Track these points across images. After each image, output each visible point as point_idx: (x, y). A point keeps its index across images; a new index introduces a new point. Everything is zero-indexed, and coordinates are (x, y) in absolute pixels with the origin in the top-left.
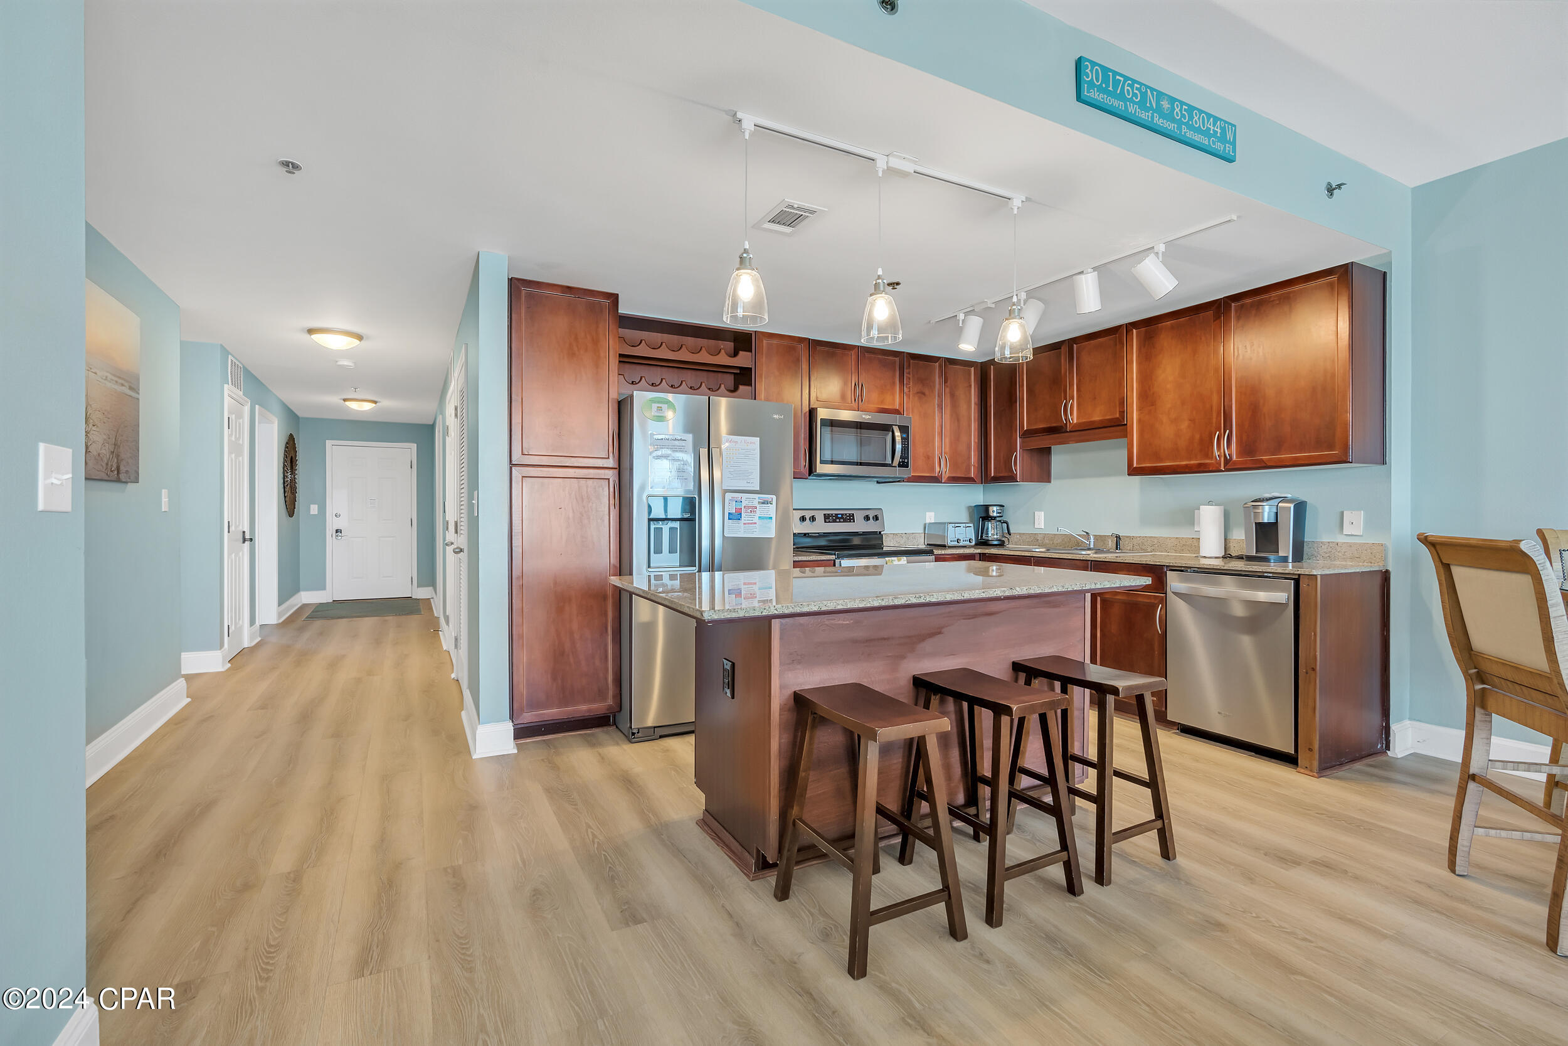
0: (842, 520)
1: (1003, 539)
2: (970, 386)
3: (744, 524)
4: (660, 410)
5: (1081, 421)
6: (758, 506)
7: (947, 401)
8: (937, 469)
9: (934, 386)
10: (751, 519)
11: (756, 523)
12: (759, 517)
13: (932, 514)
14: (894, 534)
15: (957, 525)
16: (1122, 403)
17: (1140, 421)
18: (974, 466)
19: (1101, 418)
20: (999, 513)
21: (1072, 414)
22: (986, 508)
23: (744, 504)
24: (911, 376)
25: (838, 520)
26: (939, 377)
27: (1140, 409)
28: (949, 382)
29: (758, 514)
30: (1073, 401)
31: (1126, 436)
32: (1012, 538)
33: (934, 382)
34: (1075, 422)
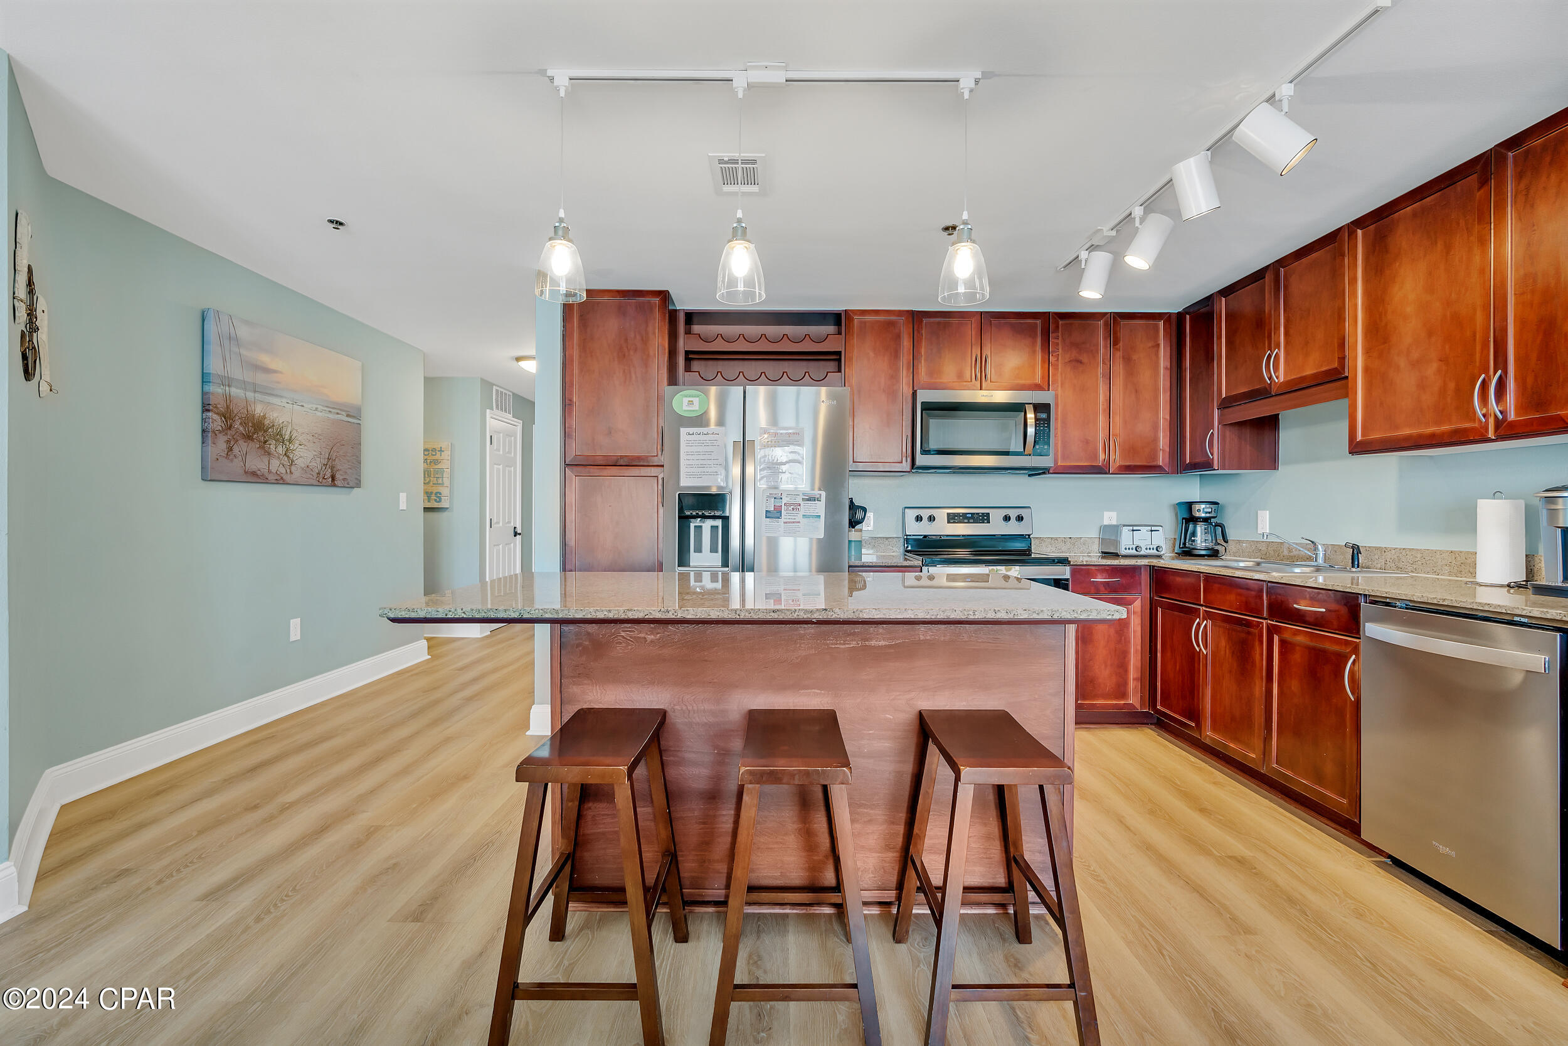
0: (971, 521)
1: (1216, 548)
2: (1158, 345)
3: (785, 523)
4: (691, 404)
5: (1289, 378)
6: (802, 503)
7: (1119, 368)
8: (1102, 456)
9: (1097, 351)
10: (794, 517)
11: (799, 522)
12: (804, 515)
13: (1114, 515)
14: (1052, 538)
15: (1135, 528)
16: (1342, 345)
17: (1366, 370)
18: (1163, 451)
19: (1315, 371)
20: (1206, 513)
21: (1276, 369)
22: (1189, 505)
23: (785, 500)
24: (1060, 341)
25: (966, 521)
26: (1105, 339)
27: (1367, 351)
28: (1121, 344)
29: (802, 512)
30: (1279, 350)
31: (1346, 396)
32: (1231, 546)
33: (1097, 345)
34: (1282, 380)
